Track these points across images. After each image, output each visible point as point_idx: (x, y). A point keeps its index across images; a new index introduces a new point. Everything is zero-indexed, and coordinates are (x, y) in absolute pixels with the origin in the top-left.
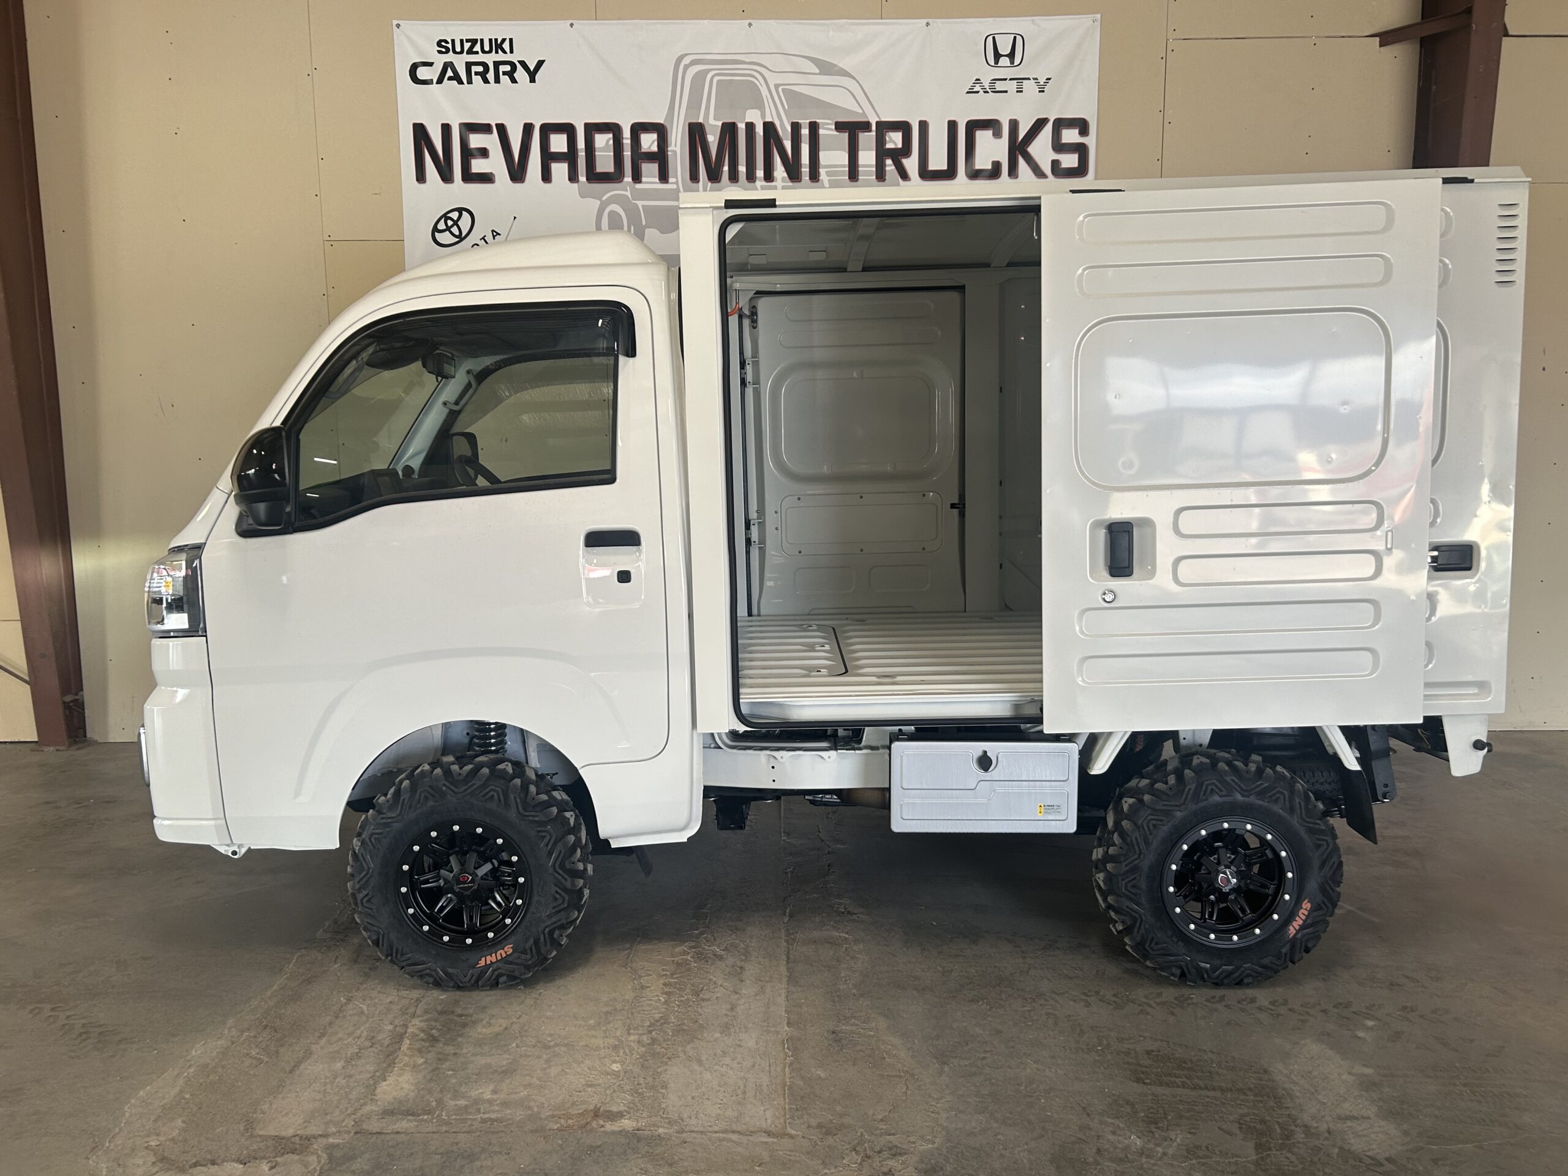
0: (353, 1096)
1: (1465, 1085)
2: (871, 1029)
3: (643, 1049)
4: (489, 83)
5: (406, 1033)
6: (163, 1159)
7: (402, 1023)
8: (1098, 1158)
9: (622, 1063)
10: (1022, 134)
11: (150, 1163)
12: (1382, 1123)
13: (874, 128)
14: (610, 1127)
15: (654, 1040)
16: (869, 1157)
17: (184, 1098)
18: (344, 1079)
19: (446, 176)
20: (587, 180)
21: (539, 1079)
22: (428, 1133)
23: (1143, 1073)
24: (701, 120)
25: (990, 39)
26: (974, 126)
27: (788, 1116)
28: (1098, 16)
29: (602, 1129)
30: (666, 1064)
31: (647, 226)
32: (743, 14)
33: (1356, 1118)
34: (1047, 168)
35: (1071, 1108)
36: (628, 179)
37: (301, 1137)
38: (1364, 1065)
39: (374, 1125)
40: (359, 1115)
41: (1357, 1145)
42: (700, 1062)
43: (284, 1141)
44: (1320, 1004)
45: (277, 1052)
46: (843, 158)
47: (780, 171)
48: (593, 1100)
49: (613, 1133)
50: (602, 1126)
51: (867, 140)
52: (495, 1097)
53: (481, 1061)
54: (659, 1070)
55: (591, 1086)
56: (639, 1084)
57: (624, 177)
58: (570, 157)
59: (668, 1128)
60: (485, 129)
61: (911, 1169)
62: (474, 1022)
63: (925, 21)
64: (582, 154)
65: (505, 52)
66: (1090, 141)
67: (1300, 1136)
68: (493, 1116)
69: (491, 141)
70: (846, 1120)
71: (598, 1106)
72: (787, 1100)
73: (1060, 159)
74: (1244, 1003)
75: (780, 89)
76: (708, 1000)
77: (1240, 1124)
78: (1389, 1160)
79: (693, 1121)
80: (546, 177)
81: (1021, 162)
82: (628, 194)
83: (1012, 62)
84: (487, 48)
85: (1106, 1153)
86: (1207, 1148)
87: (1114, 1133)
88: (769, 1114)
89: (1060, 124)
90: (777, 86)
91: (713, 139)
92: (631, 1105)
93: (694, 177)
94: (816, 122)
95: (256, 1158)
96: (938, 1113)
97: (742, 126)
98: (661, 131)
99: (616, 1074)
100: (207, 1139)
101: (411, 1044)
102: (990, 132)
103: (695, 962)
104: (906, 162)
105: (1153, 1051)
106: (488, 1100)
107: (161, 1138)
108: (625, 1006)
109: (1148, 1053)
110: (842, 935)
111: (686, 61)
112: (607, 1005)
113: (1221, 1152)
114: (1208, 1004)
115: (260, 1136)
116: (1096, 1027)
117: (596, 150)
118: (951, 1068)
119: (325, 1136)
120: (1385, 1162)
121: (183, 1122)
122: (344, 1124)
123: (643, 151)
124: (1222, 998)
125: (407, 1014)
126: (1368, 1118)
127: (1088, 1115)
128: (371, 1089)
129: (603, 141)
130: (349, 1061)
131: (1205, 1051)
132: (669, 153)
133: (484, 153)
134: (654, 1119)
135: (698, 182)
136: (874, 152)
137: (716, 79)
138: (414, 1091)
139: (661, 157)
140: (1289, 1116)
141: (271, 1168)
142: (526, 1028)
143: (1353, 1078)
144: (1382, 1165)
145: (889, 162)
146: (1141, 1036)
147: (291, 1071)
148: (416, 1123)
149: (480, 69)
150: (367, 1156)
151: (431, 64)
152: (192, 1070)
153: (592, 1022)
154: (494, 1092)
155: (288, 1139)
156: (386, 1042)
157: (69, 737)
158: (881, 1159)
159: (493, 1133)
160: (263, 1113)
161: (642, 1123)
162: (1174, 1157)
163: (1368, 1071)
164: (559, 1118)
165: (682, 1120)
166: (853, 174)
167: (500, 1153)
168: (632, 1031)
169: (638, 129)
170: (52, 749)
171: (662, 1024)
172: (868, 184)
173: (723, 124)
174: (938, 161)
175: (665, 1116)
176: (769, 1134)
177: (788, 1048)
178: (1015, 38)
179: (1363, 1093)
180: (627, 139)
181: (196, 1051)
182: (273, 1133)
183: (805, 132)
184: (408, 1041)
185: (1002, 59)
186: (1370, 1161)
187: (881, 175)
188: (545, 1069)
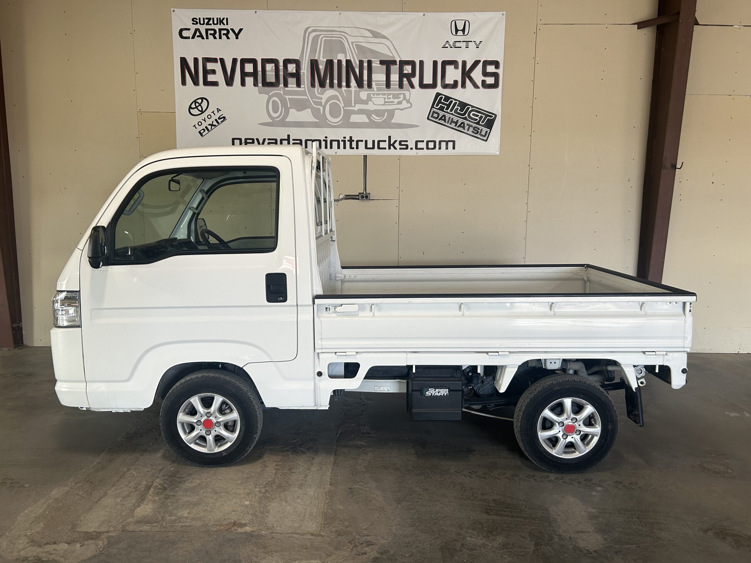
0: (123, 514)
1: (638, 518)
2: (367, 487)
3: (261, 495)
4: (216, 39)
5: (152, 485)
6: (32, 541)
7: (151, 481)
8: (462, 548)
9: (250, 501)
10: (468, 68)
11: (26, 543)
12: (595, 534)
13: (398, 63)
14: (240, 530)
15: (267, 491)
16: (356, 546)
17: (46, 513)
18: (120, 506)
19: (196, 83)
20: (262, 85)
21: (211, 508)
22: (155, 531)
23: (490, 510)
24: (316, 58)
25: (454, 22)
26: (445, 63)
27: (322, 527)
28: (505, 13)
29: (236, 531)
30: (270, 502)
31: (290, 108)
32: (337, 8)
33: (584, 532)
34: (479, 84)
35: (454, 525)
36: (282, 85)
37: (97, 533)
38: (593, 508)
39: (131, 528)
40: (124, 523)
41: (582, 544)
42: (286, 501)
43: (88, 534)
44: (578, 479)
45: (91, 493)
46: (383, 77)
47: (353, 83)
48: (234, 517)
49: (241, 533)
50: (236, 530)
51: (395, 69)
52: (189, 515)
53: (186, 499)
54: (267, 505)
55: (234, 511)
56: (256, 511)
57: (280, 84)
58: (254, 74)
59: (267, 531)
60: (215, 60)
61: (375, 552)
62: (184, 481)
63: (423, 13)
64: (260, 73)
65: (224, 24)
66: (500, 71)
67: (556, 539)
68: (187, 524)
69: (217, 66)
70: (348, 529)
71: (236, 521)
72: (323, 520)
73: (486, 80)
74: (543, 478)
75: (354, 44)
76: (295, 473)
77: (530, 533)
78: (595, 551)
79: (279, 528)
80: (243, 84)
81: (468, 81)
82: (282, 92)
83: (464, 33)
84: (215, 22)
85: (466, 546)
86: (513, 544)
87: (471, 537)
88: (314, 525)
89: (486, 63)
90: (352, 43)
91: (322, 67)
92: (251, 520)
93: (313, 85)
94: (370, 60)
95: (74, 542)
96: (392, 527)
97: (336, 61)
98: (297, 63)
99: (247, 506)
100: (53, 532)
101: (153, 491)
102: (453, 66)
103: (292, 455)
104: (413, 79)
105: (496, 500)
106: (186, 517)
107: (33, 531)
108: (256, 475)
109: (494, 500)
110: (362, 443)
111: (310, 30)
112: (248, 474)
113: (518, 546)
114: (527, 478)
115: (78, 531)
116: (473, 488)
117: (267, 71)
118: (402, 506)
119: (108, 532)
120: (593, 553)
121: (44, 524)
122: (117, 527)
123: (289, 72)
124: (534, 476)
125: (154, 476)
126: (590, 532)
127: (461, 528)
128: (132, 511)
129: (270, 67)
130: (124, 498)
131: (520, 500)
132: (301, 73)
133: (213, 72)
134: (261, 527)
135: (315, 87)
136: (398, 75)
137: (324, 39)
138: (152, 512)
139: (297, 75)
140: (553, 530)
141: (81, 546)
142: (208, 484)
143: (586, 514)
144: (591, 554)
145: (405, 79)
146: (492, 493)
147: (97, 502)
148: (151, 527)
149: (212, 32)
150: (126, 541)
151: (189, 29)
152: (51, 500)
153: (239, 482)
154: (189, 513)
155: (90, 533)
156: (143, 490)
157: (15, 343)
158: (362, 547)
159: (185, 532)
160: (81, 521)
161: (255, 529)
162: (496, 548)
163: (594, 510)
164: (217, 526)
165: (274, 527)
166: (388, 84)
167: (187, 541)
168: (257, 486)
169: (287, 62)
170: (6, 349)
171: (271, 484)
172: (395, 90)
173: (327, 60)
174: (428, 79)
175: (266, 526)
176: (312, 534)
177: (328, 496)
178: (465, 22)
179: (589, 521)
180: (281, 66)
181: (54, 492)
182: (84, 530)
183: (365, 65)
184: (153, 489)
185: (459, 32)
186: (586, 552)
187: (401, 86)
188: (214, 503)
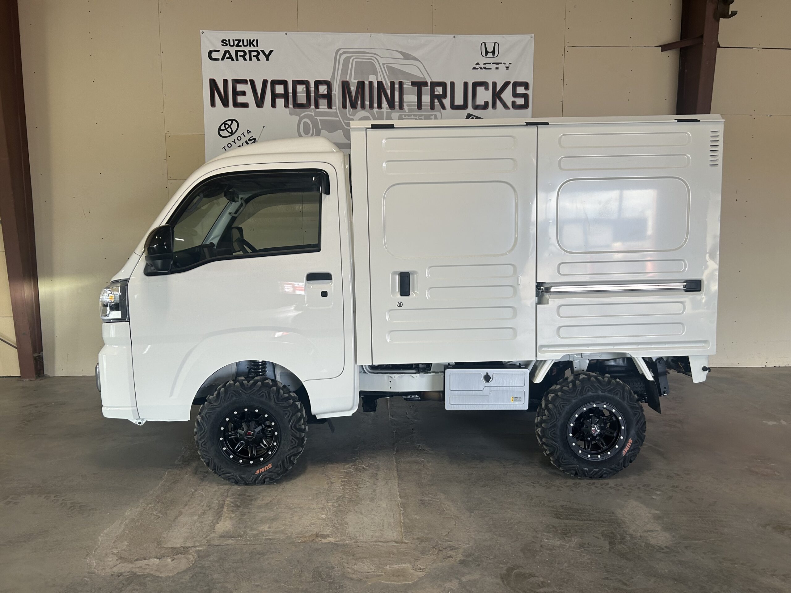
0: (205, 530)
1: (700, 517)
2: (438, 499)
3: (335, 509)
4: (246, 60)
5: (225, 504)
6: (121, 558)
7: (222, 500)
8: (541, 549)
9: (326, 515)
10: (498, 89)
11: (115, 560)
12: (663, 533)
13: (429, 85)
14: (324, 541)
15: (340, 505)
16: (441, 551)
17: (126, 533)
18: (199, 523)
19: (225, 104)
20: (293, 107)
21: (289, 522)
22: (242, 545)
23: (560, 515)
24: (347, 80)
25: (483, 45)
26: (476, 85)
27: (403, 535)
28: (533, 35)
29: (321, 542)
30: (346, 514)
31: (322, 129)
32: (368, 30)
33: (652, 531)
34: (510, 104)
35: (529, 529)
36: (313, 107)
37: (184, 548)
38: (656, 510)
39: (217, 542)
40: (208, 538)
41: (653, 542)
42: (362, 514)
43: (176, 549)
44: (636, 485)
45: (166, 513)
46: (415, 98)
47: (385, 104)
48: (315, 530)
49: (326, 543)
50: (321, 541)
51: (426, 90)
52: (270, 530)
53: (262, 515)
54: (343, 517)
55: (313, 524)
56: (335, 523)
57: (311, 106)
58: (285, 96)
59: (350, 541)
60: (244, 82)
61: (460, 555)
62: (256, 499)
63: (453, 36)
64: (291, 95)
65: (254, 46)
66: (530, 92)
67: (628, 538)
68: (271, 537)
69: (247, 88)
70: (430, 536)
71: (318, 533)
72: (402, 528)
73: (516, 101)
74: (603, 485)
75: (385, 65)
76: (363, 488)
77: (602, 534)
78: (666, 547)
79: (361, 538)
80: (274, 105)
81: (498, 102)
82: (313, 114)
83: (494, 55)
84: (245, 44)
85: (545, 547)
86: (588, 544)
87: (547, 539)
88: (395, 534)
89: (516, 84)
90: (384, 64)
91: (353, 89)
92: (333, 532)
93: (344, 107)
94: (402, 82)
95: (164, 557)
96: (470, 532)
97: (367, 83)
98: (328, 84)
99: (324, 519)
100: (141, 549)
101: (227, 509)
102: (484, 88)
103: (355, 472)
104: (444, 101)
105: (564, 506)
106: (267, 531)
107: (119, 549)
108: (324, 491)
109: (562, 506)
110: (421, 459)
111: (341, 52)
112: (317, 491)
113: (594, 545)
114: (587, 486)
115: (164, 547)
116: (538, 496)
117: (298, 93)
118: (475, 514)
119: (195, 547)
120: (665, 548)
121: (127, 542)
122: (202, 542)
123: (320, 93)
124: (594, 484)
125: (224, 496)
126: (657, 531)
127: (536, 532)
128: (212, 527)
129: (301, 88)
130: (200, 516)
131: (586, 505)
132: (332, 95)
133: (243, 93)
134: (343, 537)
135: (346, 109)
136: (429, 96)
137: (355, 60)
138: (232, 528)
139: (328, 97)
140: (623, 530)
141: (172, 560)
142: (280, 501)
143: (651, 515)
144: (663, 549)
145: (436, 101)
146: (558, 500)
147: (174, 521)
148: (235, 541)
149: (242, 54)
150: (215, 554)
151: (218, 51)
152: (127, 521)
153: (310, 498)
154: (269, 528)
155: (178, 548)
156: (216, 508)
157: (36, 374)
158: (446, 551)
159: (271, 544)
160: (164, 538)
161: (338, 539)
162: (574, 548)
163: (657, 512)
164: (301, 538)
165: (357, 537)
166: (419, 105)
167: (276, 552)
168: (329, 501)
169: (318, 83)
170: (27, 380)
171: (342, 498)
172: (426, 111)
173: (358, 81)
174: (459, 101)
175: (348, 536)
176: (396, 542)
177: (401, 507)
178: (495, 44)
179: (655, 521)
180: (312, 88)
181: (127, 513)
182: (170, 546)
183: (397, 86)
184: (226, 507)
185: (489, 54)
186: (658, 548)
187: (432, 107)
188: (291, 518)
